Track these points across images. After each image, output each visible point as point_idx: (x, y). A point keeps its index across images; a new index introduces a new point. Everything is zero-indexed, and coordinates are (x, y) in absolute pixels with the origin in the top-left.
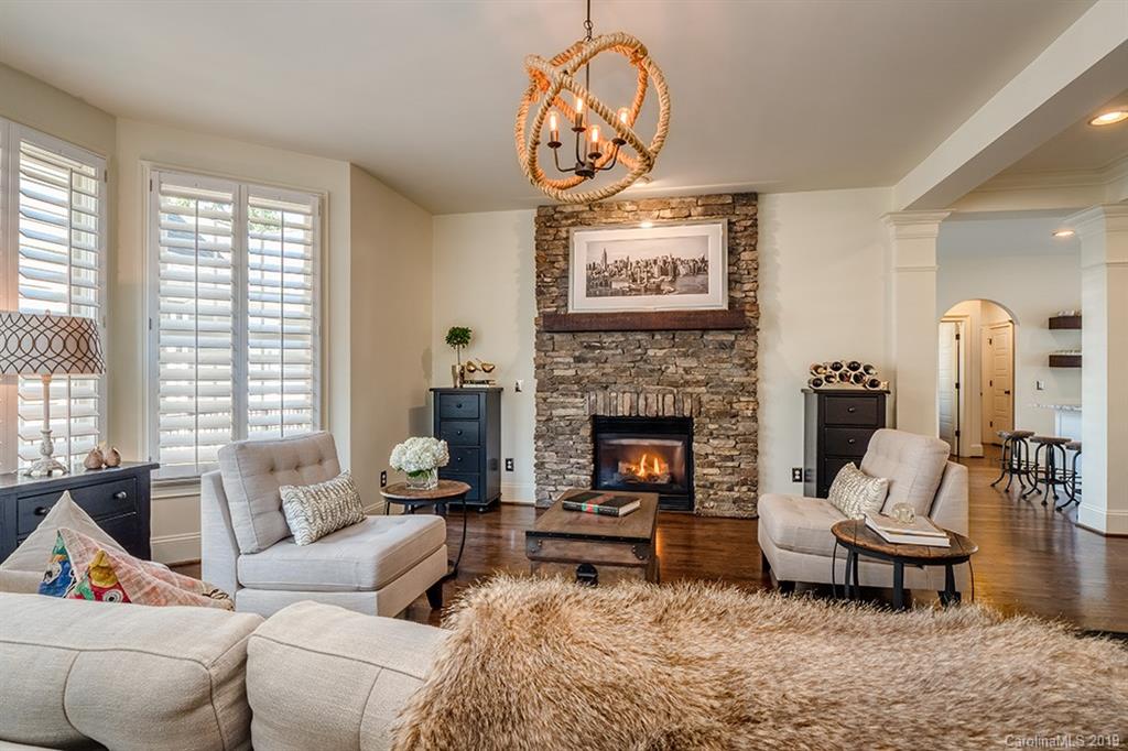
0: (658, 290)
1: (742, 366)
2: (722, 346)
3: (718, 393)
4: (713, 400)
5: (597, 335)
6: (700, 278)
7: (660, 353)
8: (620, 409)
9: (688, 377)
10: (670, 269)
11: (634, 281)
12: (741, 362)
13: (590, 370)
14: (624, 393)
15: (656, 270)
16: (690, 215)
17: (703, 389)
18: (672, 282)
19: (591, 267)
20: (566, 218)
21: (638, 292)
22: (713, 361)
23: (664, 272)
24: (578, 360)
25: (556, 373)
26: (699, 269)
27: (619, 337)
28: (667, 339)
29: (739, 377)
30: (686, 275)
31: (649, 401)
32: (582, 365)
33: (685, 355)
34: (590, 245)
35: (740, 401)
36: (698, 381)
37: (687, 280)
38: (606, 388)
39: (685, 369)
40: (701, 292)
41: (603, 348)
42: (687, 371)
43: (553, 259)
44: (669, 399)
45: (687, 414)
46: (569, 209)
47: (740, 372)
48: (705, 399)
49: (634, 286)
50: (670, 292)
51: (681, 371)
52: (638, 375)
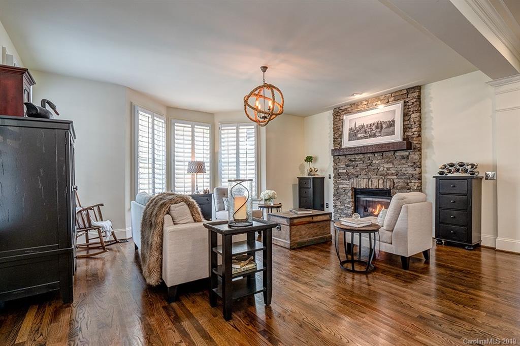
0: (375, 136)
1: (412, 166)
2: (403, 157)
3: (401, 179)
4: (399, 182)
5: (354, 156)
6: (391, 129)
7: (377, 162)
8: (362, 185)
9: (388, 172)
10: (379, 126)
11: (366, 133)
12: (412, 164)
13: (351, 170)
14: (364, 179)
15: (374, 127)
16: (389, 102)
17: (395, 177)
18: (380, 131)
19: (350, 129)
20: (343, 111)
21: (367, 137)
22: (399, 165)
23: (377, 128)
24: (347, 166)
25: (340, 171)
26: (391, 125)
27: (361, 156)
28: (379, 155)
29: (411, 171)
30: (386, 128)
31: (373, 182)
32: (348, 168)
33: (387, 162)
34: (350, 121)
35: (411, 182)
36: (392, 174)
37: (386, 130)
38: (357, 177)
39: (387, 168)
40: (392, 135)
41: (355, 161)
42: (388, 169)
43: (338, 128)
44: (381, 181)
45: (388, 187)
46: (344, 108)
47: (411, 169)
48: (396, 181)
49: (365, 135)
50: (379, 136)
51: (385, 169)
52: (369, 171)
